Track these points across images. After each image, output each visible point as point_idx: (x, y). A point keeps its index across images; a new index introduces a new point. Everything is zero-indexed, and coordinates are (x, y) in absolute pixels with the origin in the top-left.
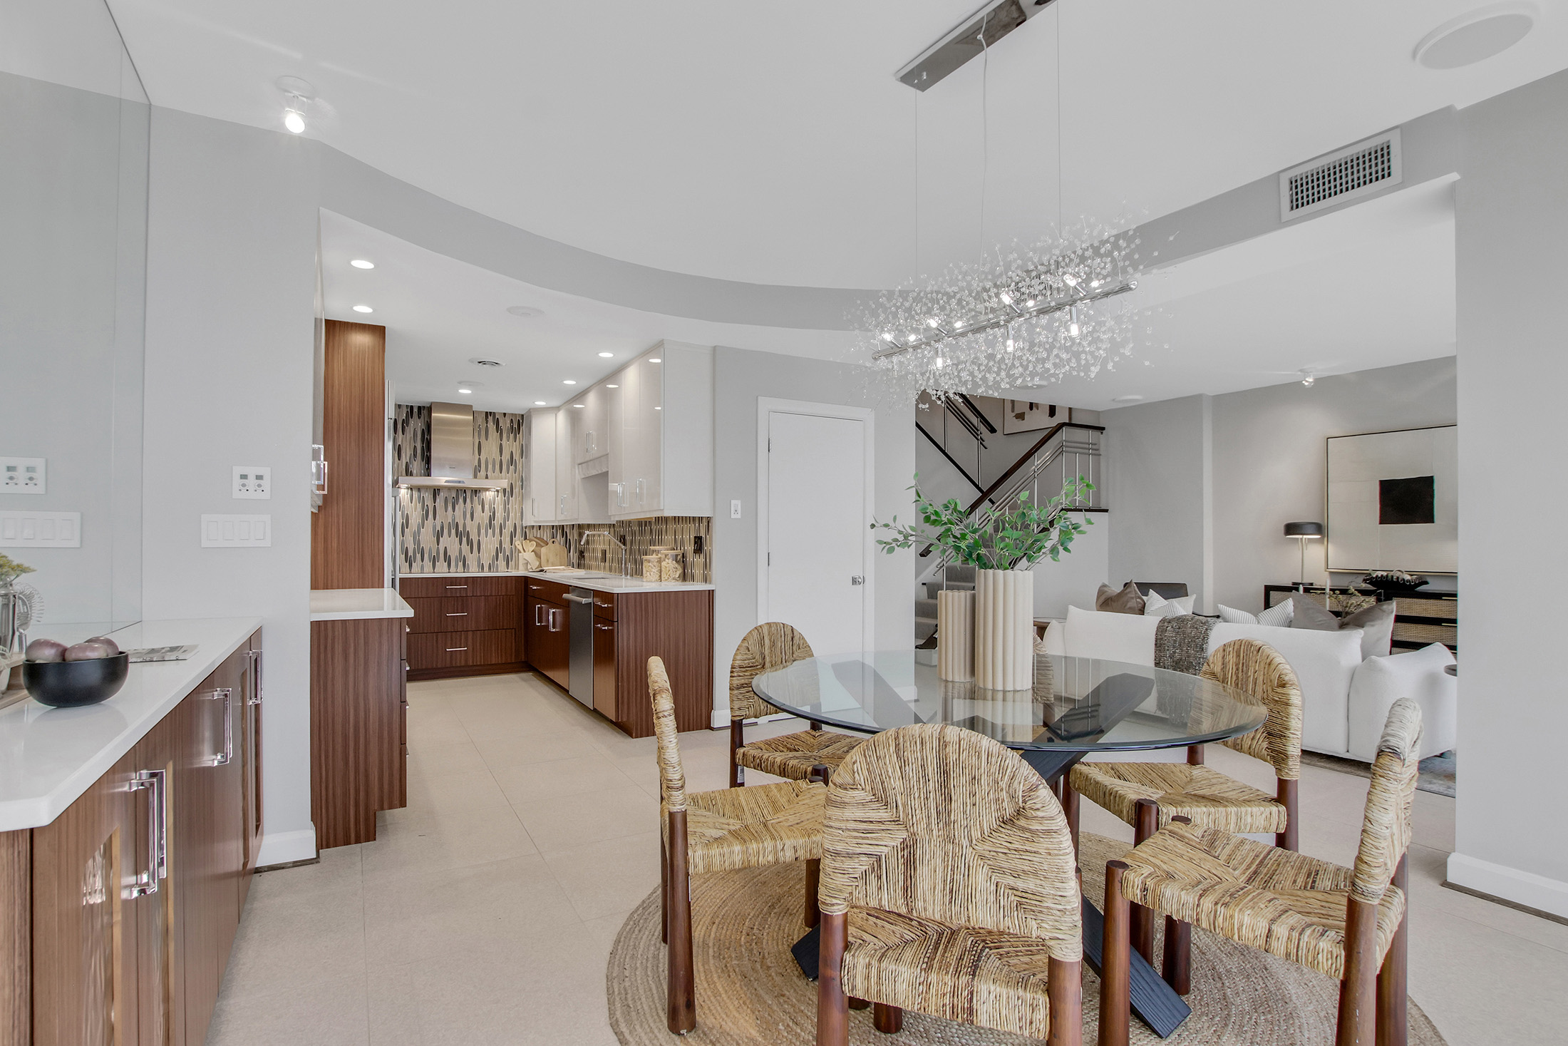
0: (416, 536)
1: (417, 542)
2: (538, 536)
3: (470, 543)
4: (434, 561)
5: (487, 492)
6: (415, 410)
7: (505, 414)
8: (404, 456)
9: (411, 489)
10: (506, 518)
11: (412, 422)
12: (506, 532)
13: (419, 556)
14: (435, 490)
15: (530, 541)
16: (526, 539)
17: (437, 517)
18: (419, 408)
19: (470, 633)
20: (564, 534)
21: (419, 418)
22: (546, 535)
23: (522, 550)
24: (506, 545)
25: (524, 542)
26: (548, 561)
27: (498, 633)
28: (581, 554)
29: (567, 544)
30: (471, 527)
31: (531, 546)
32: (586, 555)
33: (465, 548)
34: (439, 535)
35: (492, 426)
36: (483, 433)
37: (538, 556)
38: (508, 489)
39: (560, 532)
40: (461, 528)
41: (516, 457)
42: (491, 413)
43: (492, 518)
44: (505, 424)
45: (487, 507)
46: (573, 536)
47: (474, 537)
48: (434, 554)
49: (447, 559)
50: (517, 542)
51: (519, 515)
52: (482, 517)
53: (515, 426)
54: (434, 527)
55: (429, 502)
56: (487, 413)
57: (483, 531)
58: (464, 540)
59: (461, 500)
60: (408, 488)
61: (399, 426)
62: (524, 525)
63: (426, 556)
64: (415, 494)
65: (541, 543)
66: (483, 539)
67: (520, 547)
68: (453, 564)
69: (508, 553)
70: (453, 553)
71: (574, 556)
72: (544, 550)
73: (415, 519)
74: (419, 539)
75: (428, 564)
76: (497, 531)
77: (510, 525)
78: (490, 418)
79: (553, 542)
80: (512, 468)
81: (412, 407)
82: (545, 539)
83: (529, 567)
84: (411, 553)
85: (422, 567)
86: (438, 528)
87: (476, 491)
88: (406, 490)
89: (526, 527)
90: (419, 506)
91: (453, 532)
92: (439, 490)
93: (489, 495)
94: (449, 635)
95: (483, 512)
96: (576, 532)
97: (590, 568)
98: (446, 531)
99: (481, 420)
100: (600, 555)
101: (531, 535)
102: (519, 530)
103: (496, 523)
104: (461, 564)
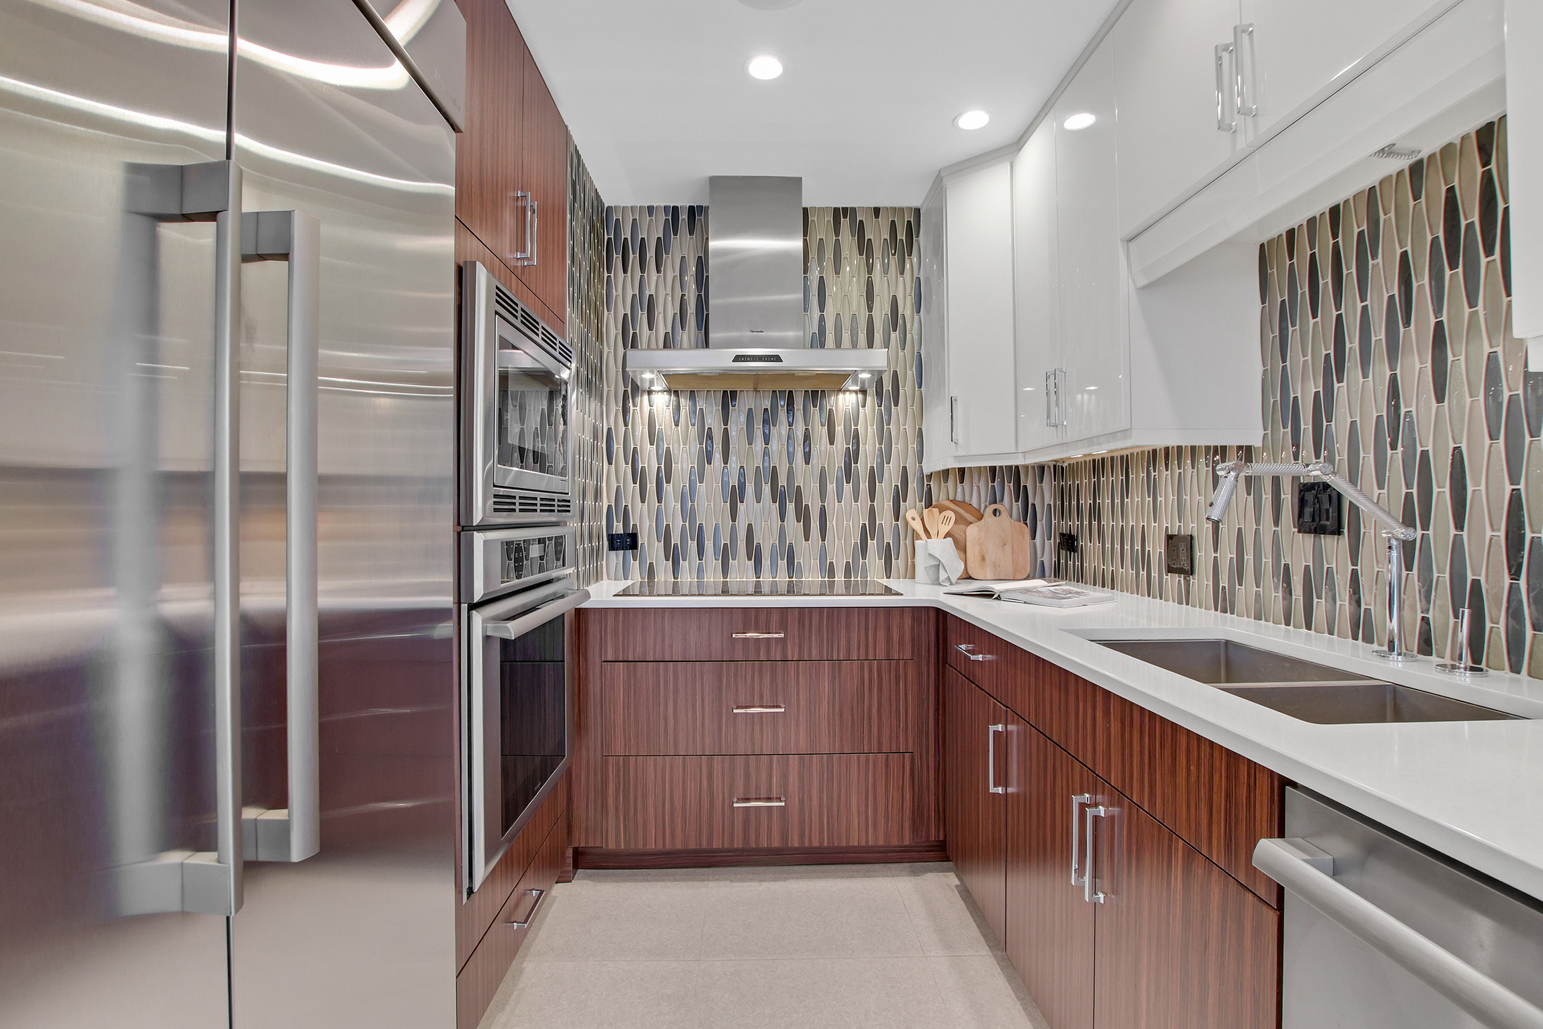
0: (687, 497)
1: (689, 514)
2: (959, 498)
3: (803, 514)
4: (725, 556)
5: (841, 396)
6: (684, 216)
7: (877, 211)
8: (661, 316)
9: (676, 393)
10: (885, 456)
11: (675, 241)
12: (885, 490)
13: (692, 545)
14: (725, 392)
15: (942, 509)
16: (929, 504)
17: (733, 458)
18: (691, 209)
19: (794, 761)
20: (1020, 492)
21: (691, 233)
22: (977, 493)
23: (921, 532)
24: (885, 519)
25: (925, 511)
26: (983, 559)
27: (867, 761)
28: (1069, 543)
29: (1028, 514)
30: (806, 479)
31: (942, 522)
32: (1085, 543)
33: (794, 527)
34: (735, 496)
35: (848, 240)
36: (829, 254)
37: (961, 547)
38: (887, 386)
39: (1009, 487)
40: (782, 481)
41: (906, 309)
42: (845, 210)
43: (852, 456)
44: (878, 233)
45: (839, 429)
46: (1044, 495)
47: (811, 500)
48: (725, 539)
49: (755, 554)
50: (910, 513)
51: (912, 447)
52: (829, 454)
53: (901, 235)
54: (724, 484)
55: (713, 420)
56: (836, 210)
57: (831, 487)
58: (791, 507)
59: (782, 415)
60: (669, 391)
61: (651, 254)
62: (926, 471)
63: (709, 545)
64: (685, 403)
65: (968, 514)
66: (832, 505)
67: (917, 526)
68: (766, 563)
69: (888, 538)
70: (766, 540)
71: (1048, 551)
72: (972, 532)
73: (684, 463)
74: (692, 506)
75: (712, 563)
76: (864, 486)
77: (891, 476)
78: (845, 223)
79: (995, 512)
80: (894, 336)
81: (675, 209)
82: (975, 503)
83: (943, 576)
84: (675, 539)
85: (700, 571)
86: (734, 481)
87: (815, 393)
88: (666, 397)
89: (930, 477)
90: (693, 431)
91: (767, 489)
92: (734, 394)
93: (845, 402)
94: (740, 761)
95: (832, 443)
96: (1047, 485)
97: (1106, 581)
98: (750, 489)
99: (822, 229)
100: (1157, 548)
101: (943, 496)
102: (913, 485)
103: (862, 467)
104: (783, 564)
